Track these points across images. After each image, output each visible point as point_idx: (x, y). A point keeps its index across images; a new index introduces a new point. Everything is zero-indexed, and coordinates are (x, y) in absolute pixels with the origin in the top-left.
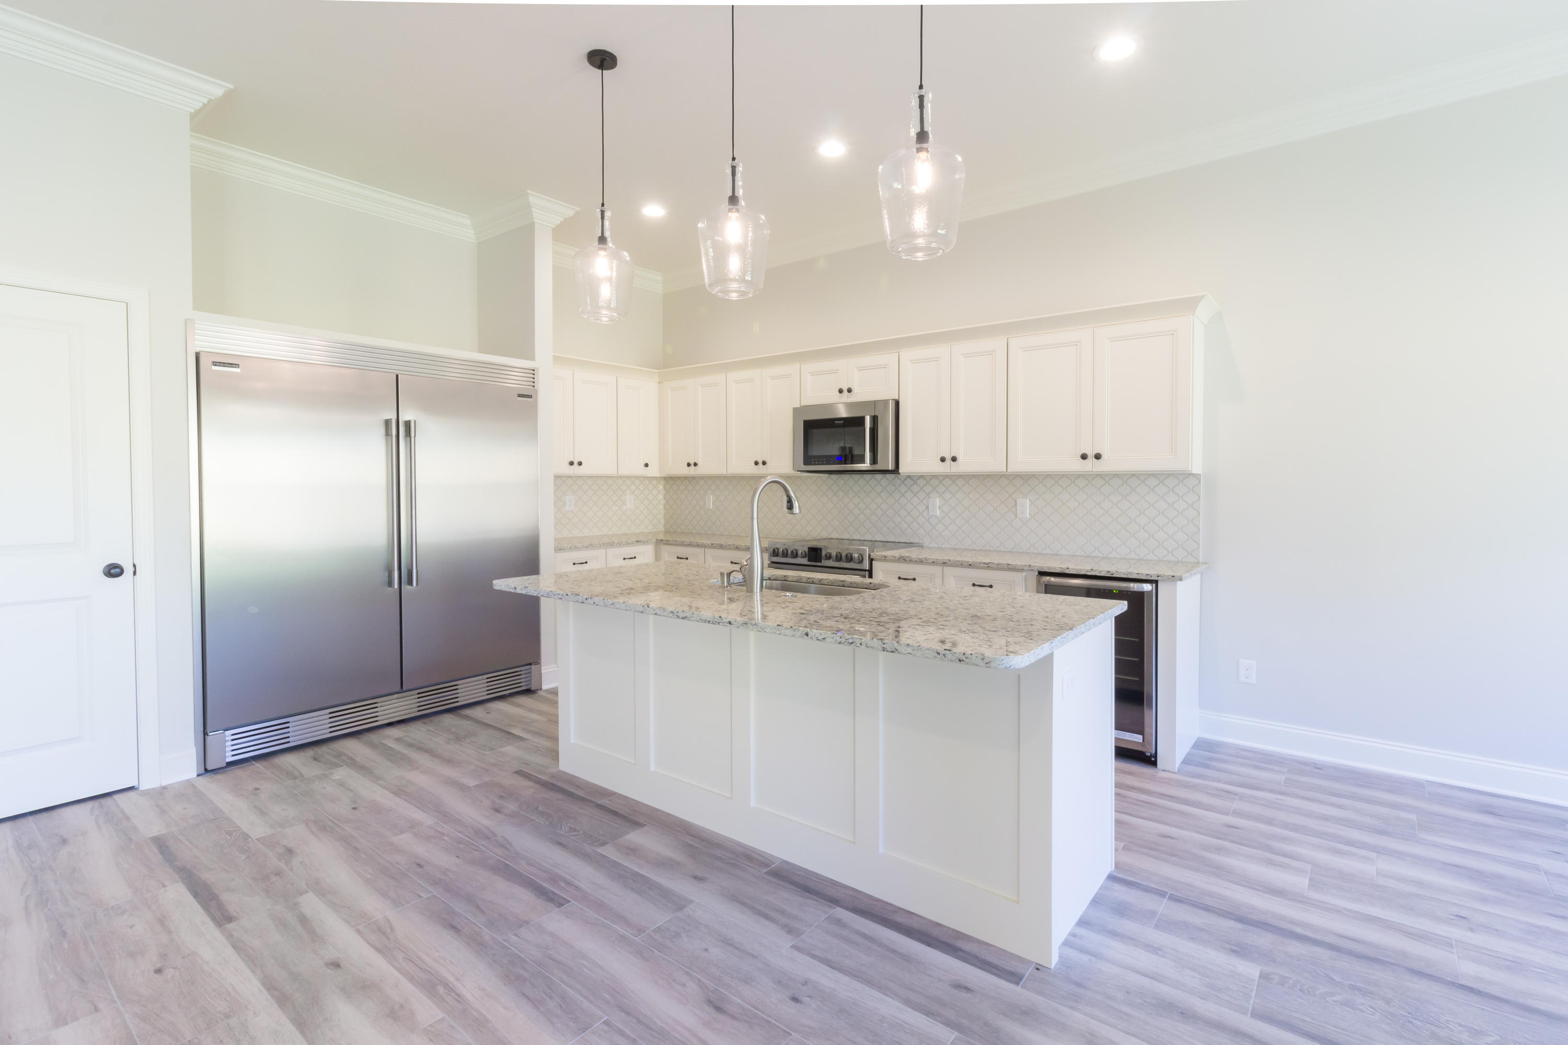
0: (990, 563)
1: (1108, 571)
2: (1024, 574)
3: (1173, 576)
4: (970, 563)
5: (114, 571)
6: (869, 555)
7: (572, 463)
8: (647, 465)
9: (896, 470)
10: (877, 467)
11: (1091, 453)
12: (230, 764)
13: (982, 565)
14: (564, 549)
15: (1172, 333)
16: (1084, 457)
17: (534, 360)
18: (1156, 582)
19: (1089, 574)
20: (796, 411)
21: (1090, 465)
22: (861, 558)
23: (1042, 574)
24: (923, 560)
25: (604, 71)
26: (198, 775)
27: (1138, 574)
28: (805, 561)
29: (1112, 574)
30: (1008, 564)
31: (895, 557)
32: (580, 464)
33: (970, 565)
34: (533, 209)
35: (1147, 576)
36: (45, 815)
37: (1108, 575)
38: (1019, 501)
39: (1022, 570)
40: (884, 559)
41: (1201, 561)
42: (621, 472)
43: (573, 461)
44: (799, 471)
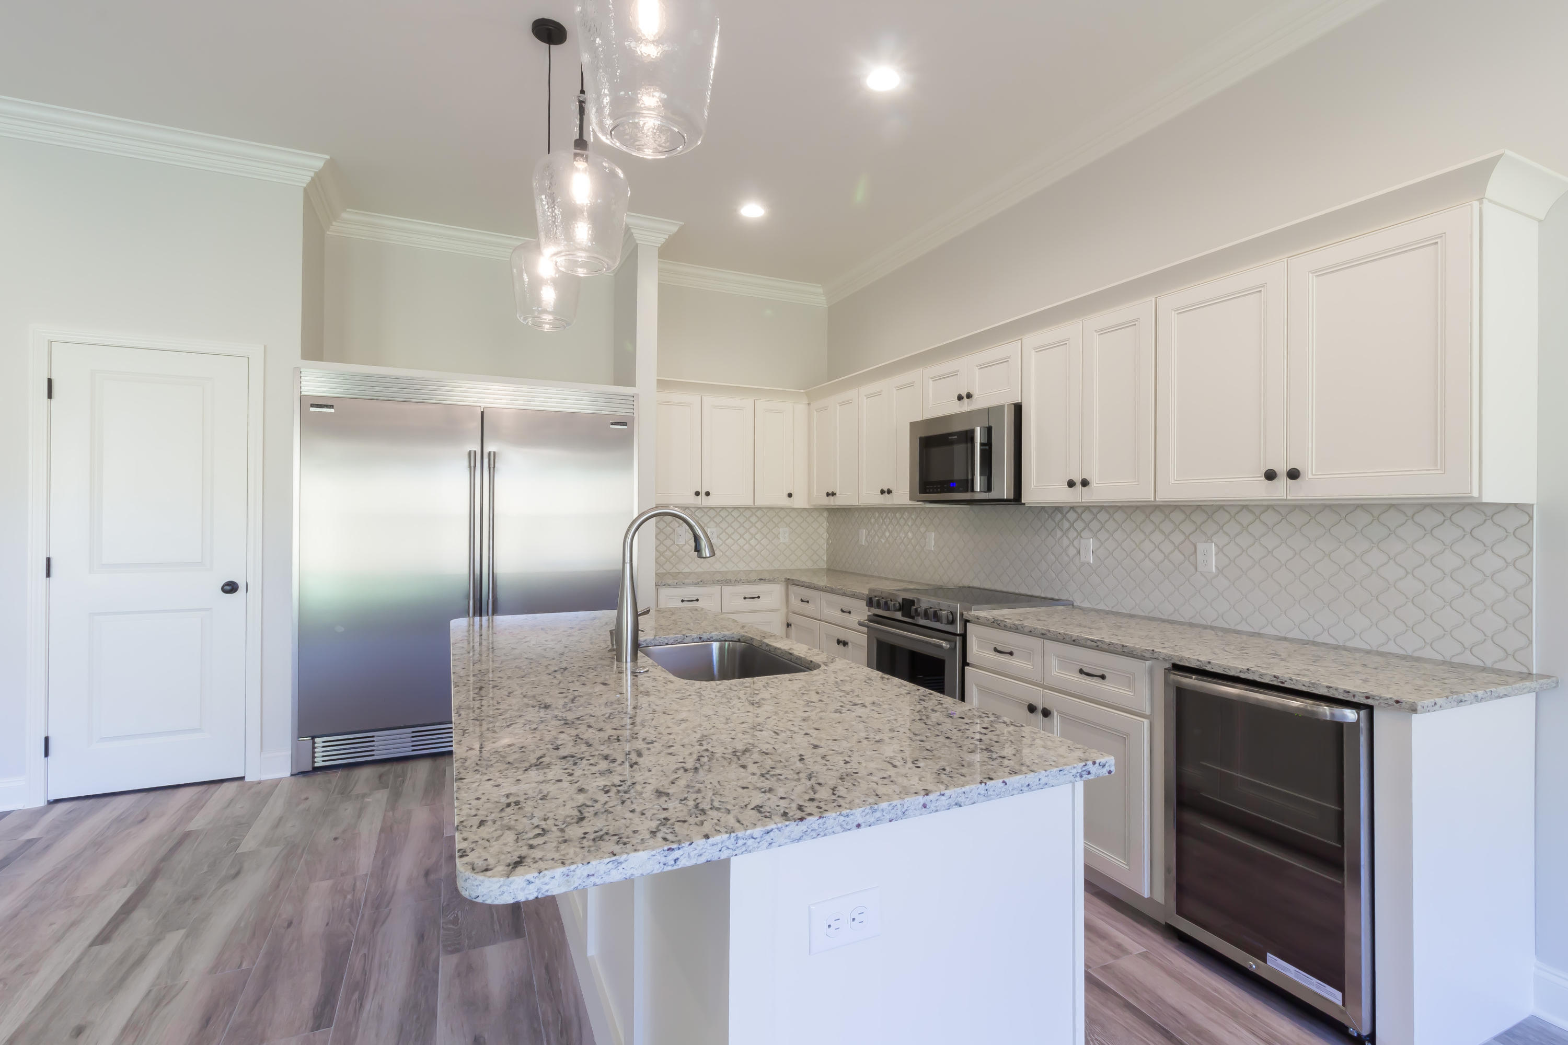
0: (1098, 640)
1: (1275, 677)
2: (1148, 663)
3: (1397, 702)
4: (1073, 639)
5: (231, 588)
6: (962, 615)
7: (697, 494)
8: (790, 495)
9: (1017, 497)
10: (993, 495)
11: (1282, 469)
12: (317, 769)
13: (1089, 643)
14: (669, 585)
15: (1434, 241)
16: (1270, 475)
17: (635, 387)
18: (1370, 709)
19: (1243, 676)
20: (914, 425)
21: (1281, 490)
22: (951, 618)
23: (1177, 667)
24: (1019, 627)
25: (551, 46)
26: (292, 775)
27: (1328, 687)
28: (898, 615)
29: (1282, 683)
30: (1123, 646)
31: (988, 620)
32: (708, 494)
33: (1074, 641)
34: (633, 231)
35: (1346, 695)
37: (1276, 683)
38: (1200, 546)
39: (1143, 658)
40: (978, 621)
41: (1534, 672)
42: (759, 503)
43: (700, 491)
44: (918, 501)
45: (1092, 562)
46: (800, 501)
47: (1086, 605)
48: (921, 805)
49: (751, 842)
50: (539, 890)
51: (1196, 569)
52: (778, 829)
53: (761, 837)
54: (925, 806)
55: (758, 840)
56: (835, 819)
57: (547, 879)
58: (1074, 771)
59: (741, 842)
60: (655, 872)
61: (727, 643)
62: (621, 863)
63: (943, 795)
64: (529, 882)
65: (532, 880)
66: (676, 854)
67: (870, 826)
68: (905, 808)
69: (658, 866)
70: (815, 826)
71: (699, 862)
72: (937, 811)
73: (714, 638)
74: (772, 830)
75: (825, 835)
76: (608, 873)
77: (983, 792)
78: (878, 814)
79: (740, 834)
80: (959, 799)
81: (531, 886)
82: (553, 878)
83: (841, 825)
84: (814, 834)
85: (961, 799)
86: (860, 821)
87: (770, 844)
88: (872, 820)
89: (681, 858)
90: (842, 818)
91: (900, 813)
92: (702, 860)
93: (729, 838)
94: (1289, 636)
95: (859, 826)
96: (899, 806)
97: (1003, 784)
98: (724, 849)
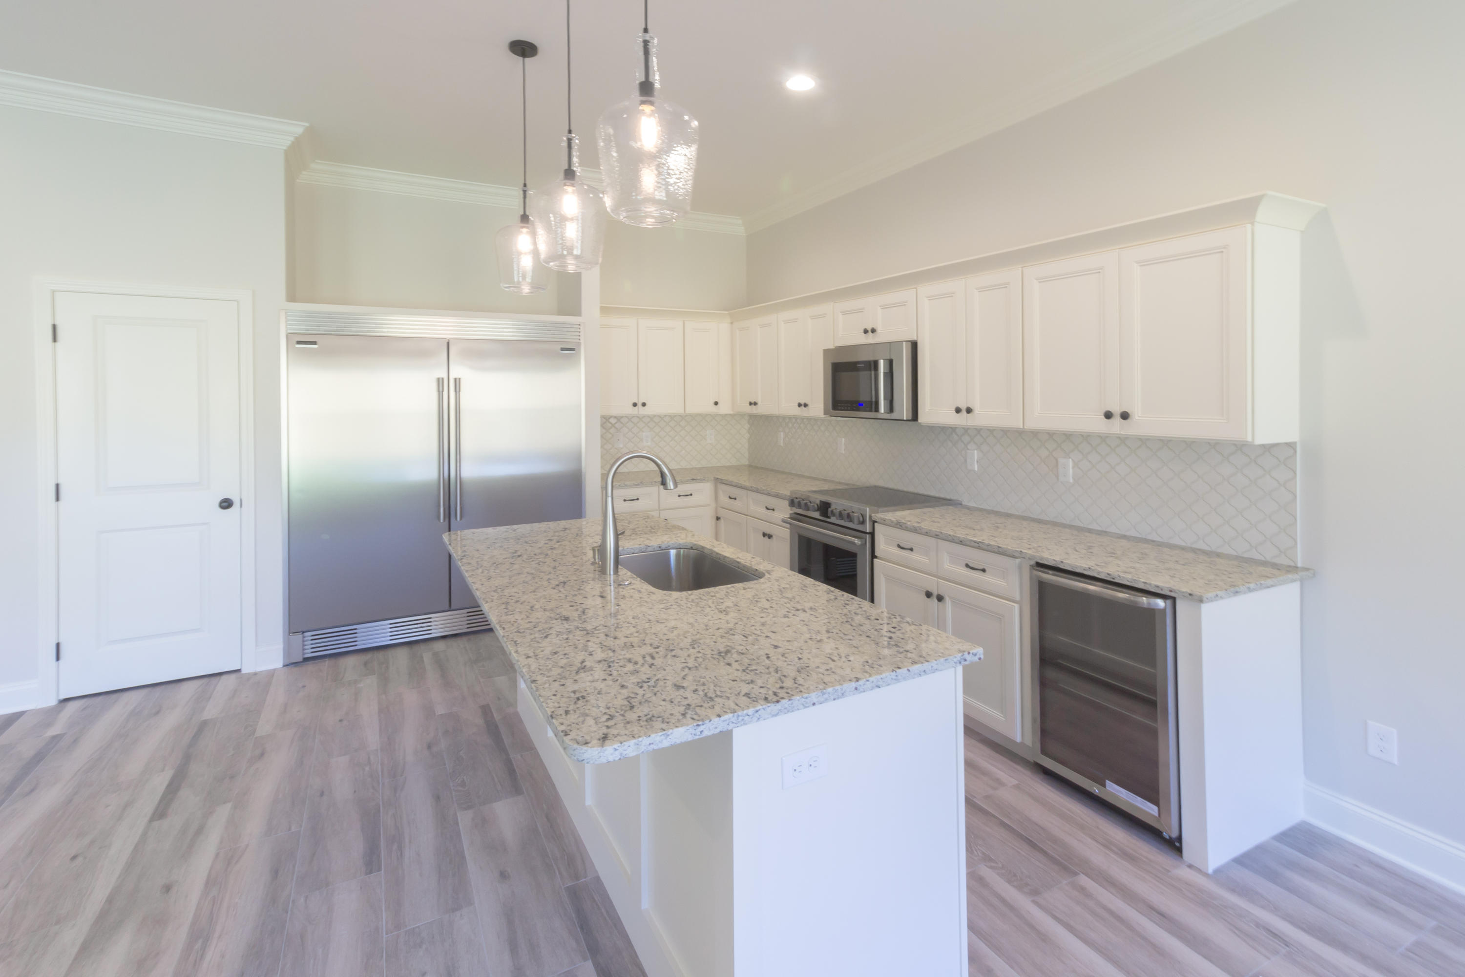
0: (980, 542)
1: (1108, 574)
2: (1018, 561)
3: (1190, 595)
4: (961, 540)
5: (226, 504)
6: (870, 517)
7: (635, 405)
8: (716, 403)
9: (915, 417)
10: (895, 415)
11: (1117, 410)
12: (306, 660)
13: (973, 544)
15: (1221, 250)
16: (1109, 414)
17: (581, 315)
18: (1174, 599)
19: (1086, 573)
20: (827, 352)
21: (1114, 426)
22: (861, 519)
23: (1039, 565)
24: (918, 529)
25: (525, 58)
26: (285, 666)
27: (1145, 583)
28: (816, 515)
29: (1113, 579)
30: (999, 547)
31: (892, 522)
32: (644, 405)
35: (1156, 589)
36: (173, 685)
37: (1108, 579)
38: (1061, 461)
39: (1014, 557)
40: (884, 522)
41: (1299, 565)
42: (689, 410)
43: (637, 402)
44: (831, 416)
45: (976, 469)
46: (725, 408)
47: (972, 504)
48: (853, 688)
49: (746, 718)
50: (621, 754)
51: (1058, 479)
52: (764, 709)
53: (753, 715)
54: (856, 689)
55: (751, 717)
56: (799, 700)
57: (625, 747)
58: (955, 660)
59: (740, 718)
60: (689, 740)
61: (682, 550)
62: (669, 735)
63: (868, 681)
64: (616, 750)
65: (617, 748)
66: (702, 728)
67: (821, 704)
68: (844, 691)
69: (690, 736)
70: (786, 706)
71: (715, 733)
72: (864, 691)
73: (671, 547)
74: (759, 710)
75: (793, 711)
76: (661, 742)
77: (894, 677)
78: (826, 696)
79: (740, 713)
80: (879, 683)
81: (617, 752)
82: (629, 746)
83: (803, 704)
84: (786, 711)
85: (880, 683)
86: (815, 701)
87: (759, 719)
88: (823, 700)
89: (705, 731)
90: (804, 700)
91: (840, 694)
92: (717, 731)
93: (733, 716)
94: (1128, 534)
95: (814, 704)
96: (840, 690)
97: (907, 672)
98: (730, 723)
